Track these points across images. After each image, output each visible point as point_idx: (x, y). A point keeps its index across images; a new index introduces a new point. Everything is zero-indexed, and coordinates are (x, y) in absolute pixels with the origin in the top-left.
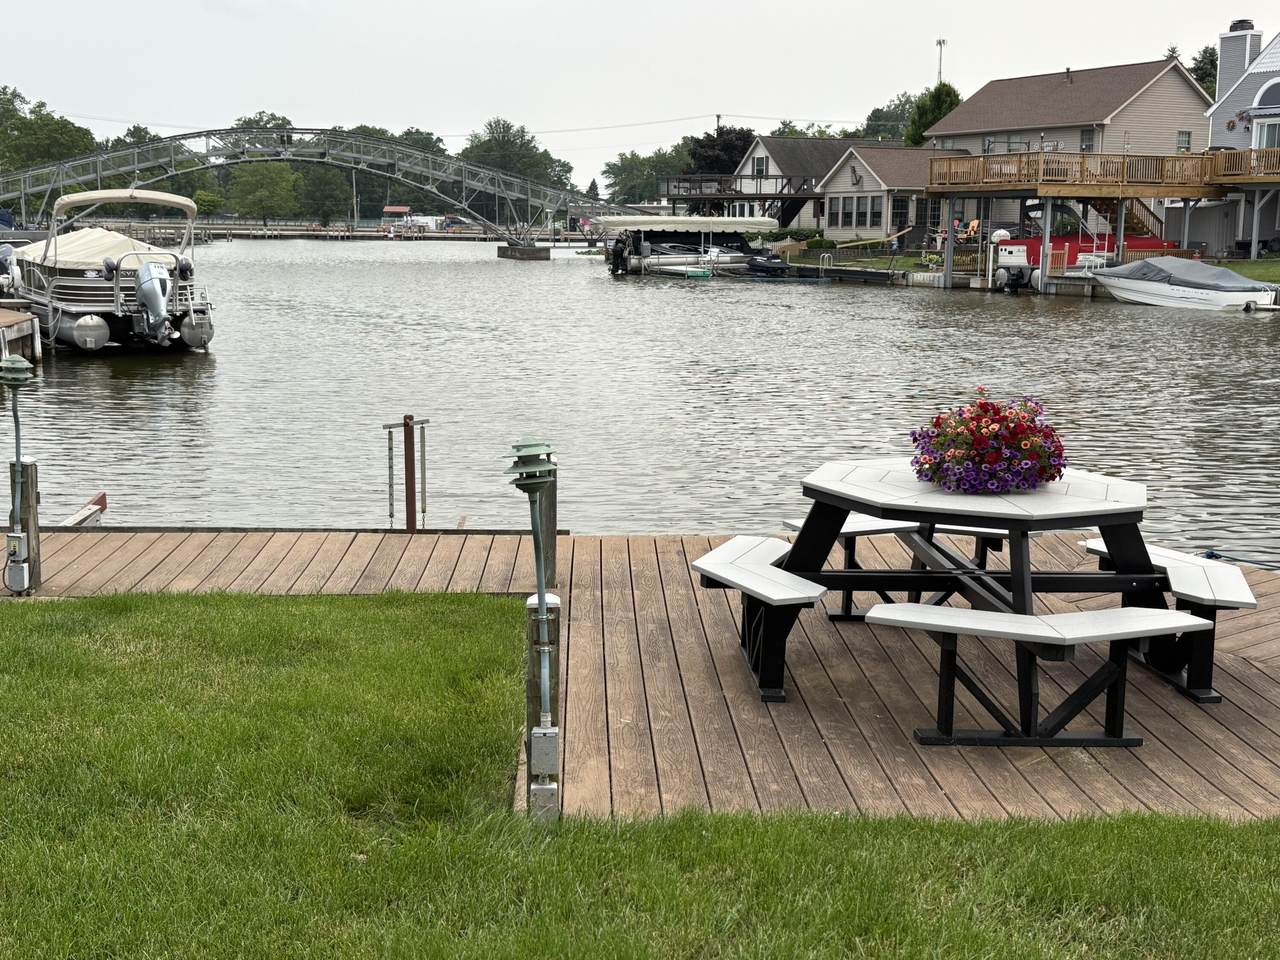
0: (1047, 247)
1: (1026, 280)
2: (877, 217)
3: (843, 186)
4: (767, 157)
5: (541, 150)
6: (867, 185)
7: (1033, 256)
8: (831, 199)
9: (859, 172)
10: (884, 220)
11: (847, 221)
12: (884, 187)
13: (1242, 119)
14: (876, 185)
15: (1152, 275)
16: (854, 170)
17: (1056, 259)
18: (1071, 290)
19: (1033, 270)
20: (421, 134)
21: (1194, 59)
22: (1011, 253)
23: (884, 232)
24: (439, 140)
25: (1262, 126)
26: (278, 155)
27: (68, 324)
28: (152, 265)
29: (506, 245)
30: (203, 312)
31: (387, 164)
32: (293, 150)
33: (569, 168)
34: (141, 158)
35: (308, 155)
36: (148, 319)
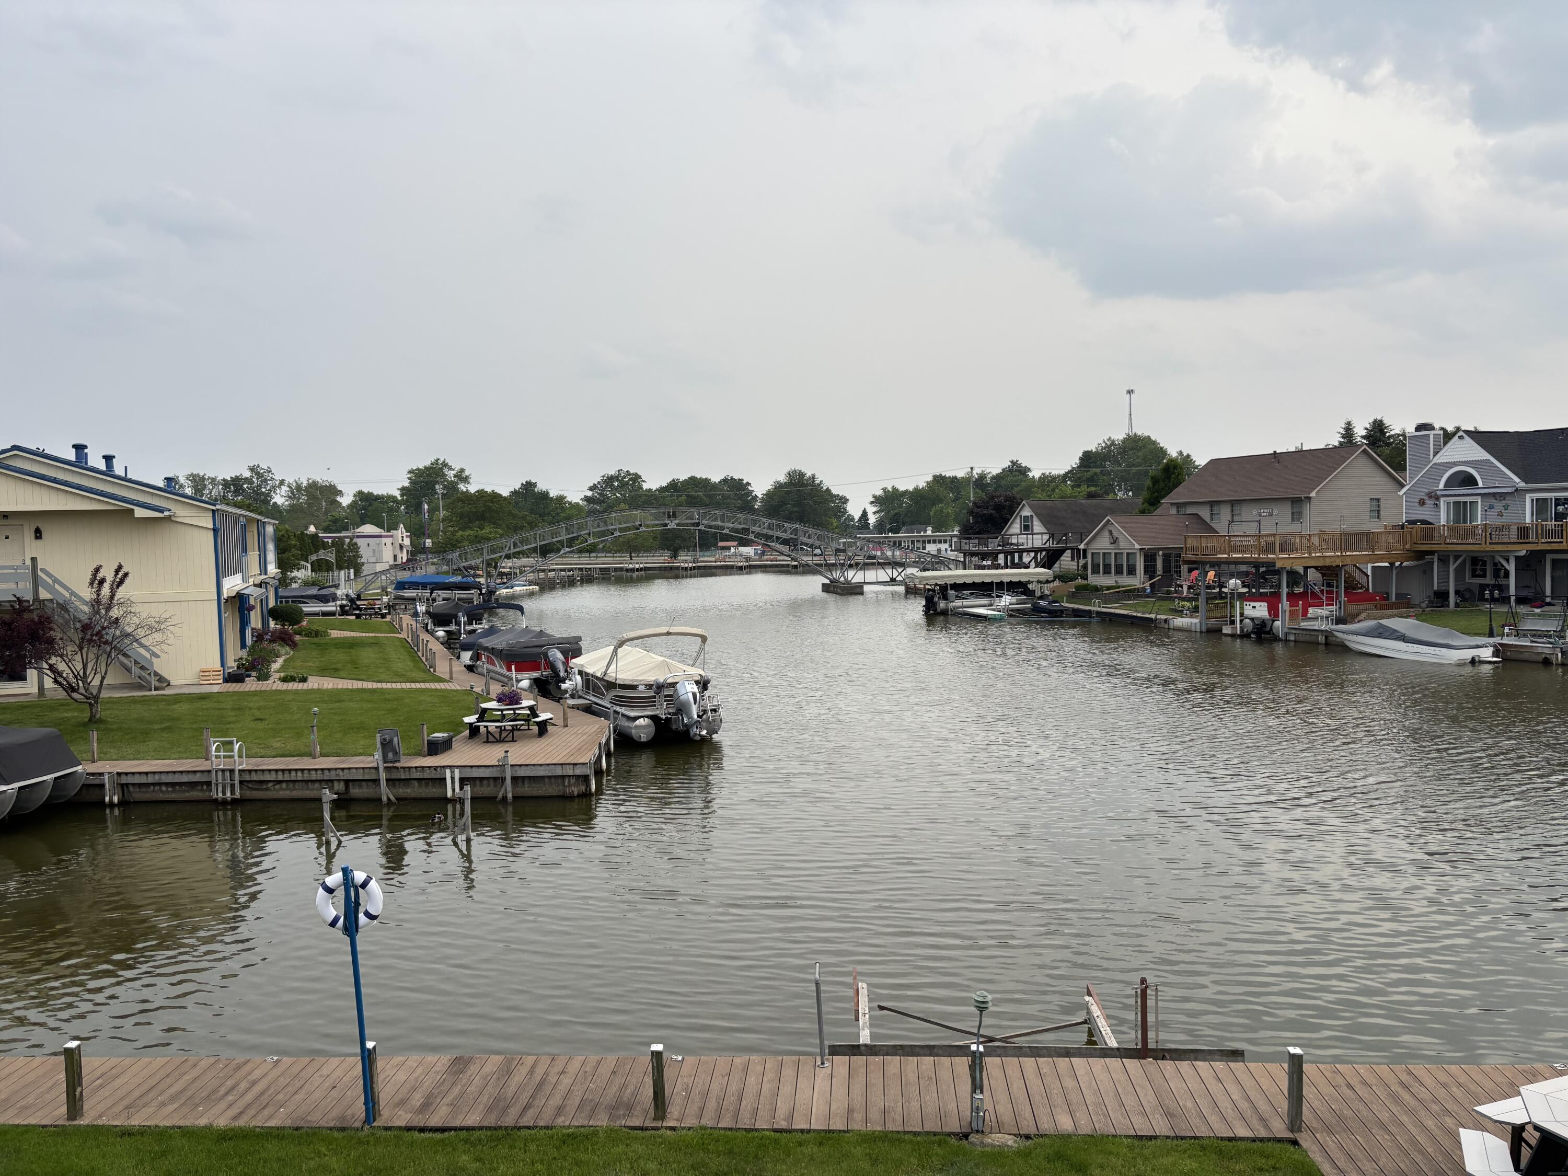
0: (1285, 605)
1: (1268, 629)
2: (1132, 571)
3: (1102, 544)
4: (1032, 516)
5: (825, 488)
6: (1123, 544)
7: (1273, 610)
8: (1093, 554)
9: (1116, 534)
10: (1138, 571)
11: (1107, 571)
12: (1137, 546)
13: (1430, 497)
14: (1130, 544)
15: (1387, 634)
16: (1110, 532)
17: (1293, 614)
18: (1307, 638)
19: (1274, 621)
20: (735, 480)
21: (1366, 429)
22: (1254, 607)
23: (1139, 580)
24: (748, 484)
25: (1448, 503)
26: (666, 525)
27: (627, 724)
28: (686, 683)
29: (827, 581)
30: (715, 711)
31: (743, 529)
32: (677, 521)
33: (846, 501)
34: (568, 531)
35: (687, 525)
36: (683, 720)
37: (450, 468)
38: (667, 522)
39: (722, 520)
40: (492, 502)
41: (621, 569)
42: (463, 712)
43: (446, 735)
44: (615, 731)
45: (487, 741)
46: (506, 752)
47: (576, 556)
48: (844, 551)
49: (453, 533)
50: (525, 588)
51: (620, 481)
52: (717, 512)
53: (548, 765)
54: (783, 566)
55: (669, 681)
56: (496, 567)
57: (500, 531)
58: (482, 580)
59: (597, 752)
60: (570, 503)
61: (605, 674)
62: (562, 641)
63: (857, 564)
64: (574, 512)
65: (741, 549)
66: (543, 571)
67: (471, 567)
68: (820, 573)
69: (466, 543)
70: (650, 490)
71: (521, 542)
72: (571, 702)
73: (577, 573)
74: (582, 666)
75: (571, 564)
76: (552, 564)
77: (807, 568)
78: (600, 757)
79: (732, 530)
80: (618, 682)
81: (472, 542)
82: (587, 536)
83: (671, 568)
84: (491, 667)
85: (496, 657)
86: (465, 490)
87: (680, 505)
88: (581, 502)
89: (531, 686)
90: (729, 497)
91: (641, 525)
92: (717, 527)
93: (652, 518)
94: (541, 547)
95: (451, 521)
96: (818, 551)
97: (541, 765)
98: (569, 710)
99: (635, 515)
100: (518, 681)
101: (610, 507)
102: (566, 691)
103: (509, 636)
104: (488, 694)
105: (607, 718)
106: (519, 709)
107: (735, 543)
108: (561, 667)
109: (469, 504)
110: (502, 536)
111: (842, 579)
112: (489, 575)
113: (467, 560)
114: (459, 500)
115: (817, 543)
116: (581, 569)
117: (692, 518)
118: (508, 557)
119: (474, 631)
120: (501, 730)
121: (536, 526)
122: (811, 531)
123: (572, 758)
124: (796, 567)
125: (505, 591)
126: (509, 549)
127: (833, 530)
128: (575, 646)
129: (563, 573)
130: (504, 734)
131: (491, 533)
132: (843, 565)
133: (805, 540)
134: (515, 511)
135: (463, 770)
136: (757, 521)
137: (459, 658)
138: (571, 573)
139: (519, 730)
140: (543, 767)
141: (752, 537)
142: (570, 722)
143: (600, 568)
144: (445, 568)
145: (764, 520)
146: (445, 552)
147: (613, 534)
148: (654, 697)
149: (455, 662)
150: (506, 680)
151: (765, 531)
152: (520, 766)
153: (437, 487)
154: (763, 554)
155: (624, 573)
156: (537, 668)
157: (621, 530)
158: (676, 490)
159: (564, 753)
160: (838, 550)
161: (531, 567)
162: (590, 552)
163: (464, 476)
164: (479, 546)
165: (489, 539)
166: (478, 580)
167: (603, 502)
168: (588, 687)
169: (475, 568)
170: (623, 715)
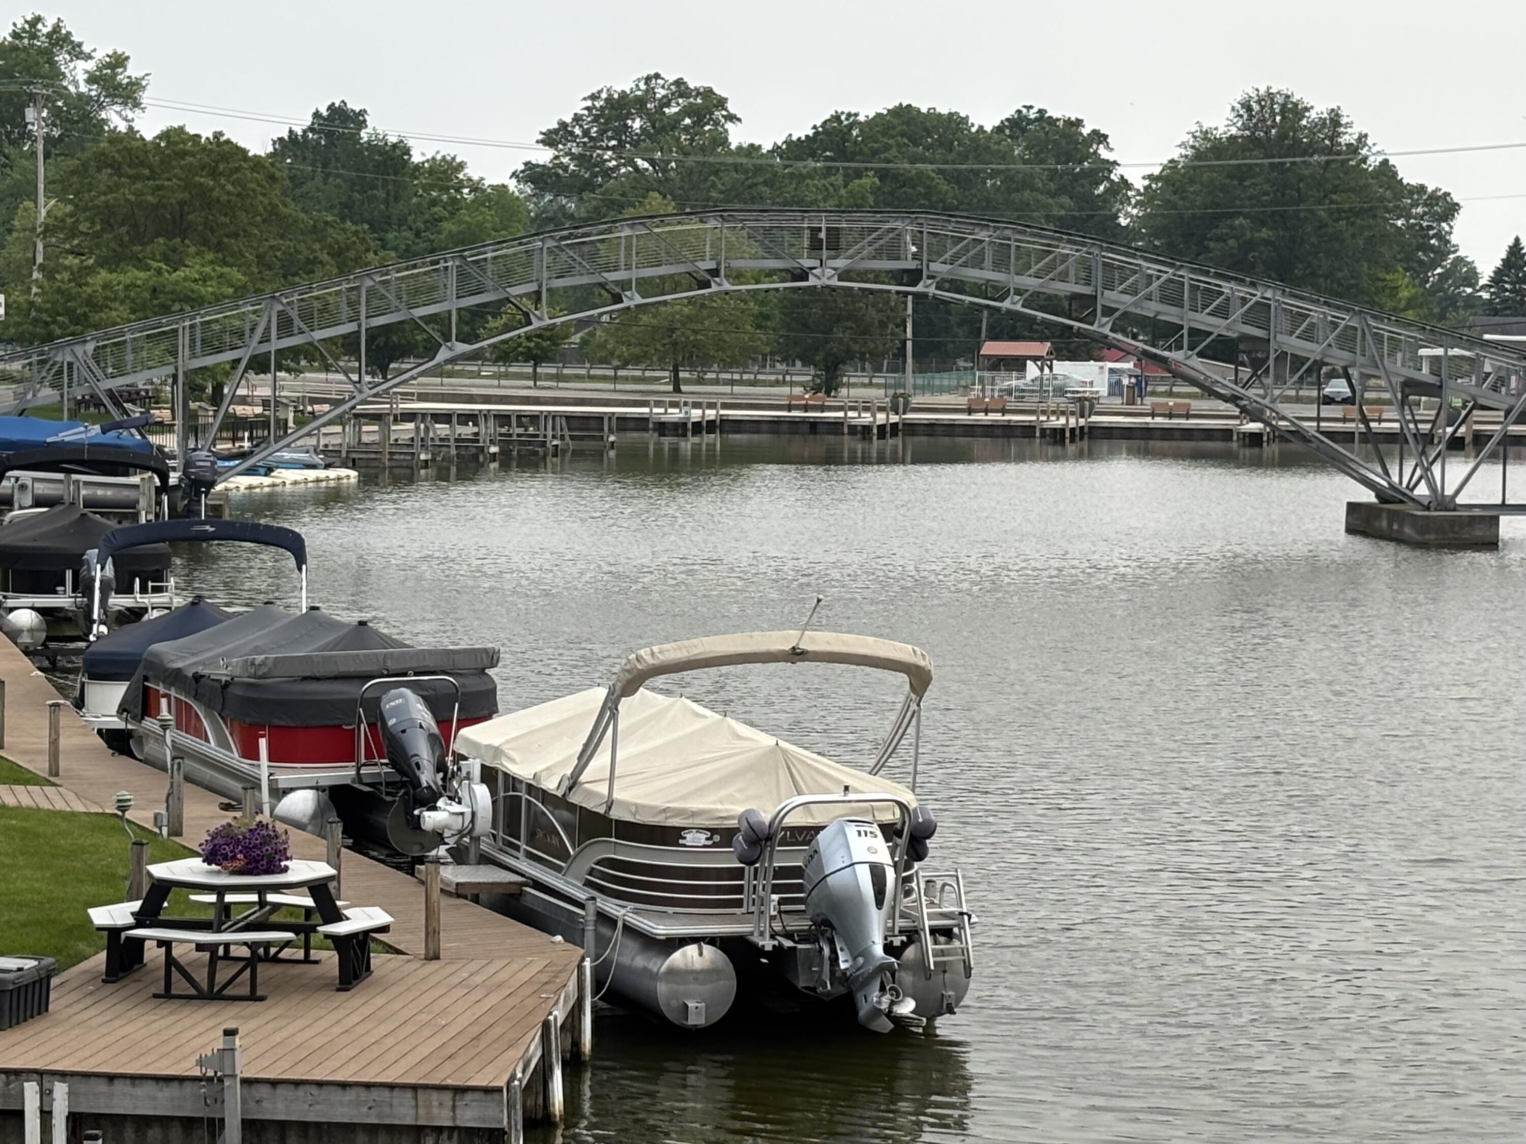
5: (1374, 162)
20: (1052, 121)
24: (1099, 137)
26: (803, 275)
27: (640, 962)
28: (851, 830)
29: (1368, 496)
30: (947, 933)
31: (1075, 297)
32: (841, 263)
33: (1450, 210)
34: (467, 285)
35: (877, 276)
36: (834, 960)
37: (77, 52)
38: (807, 263)
39: (1000, 264)
40: (214, 173)
41: (641, 423)
42: (89, 889)
43: (28, 964)
44: (598, 985)
45: (167, 995)
46: (230, 1033)
47: (487, 371)
48: (1434, 390)
49: (80, 275)
50: (312, 474)
51: (649, 116)
52: (983, 235)
53: (368, 1086)
54: (1208, 434)
55: (790, 821)
56: (217, 398)
57: (236, 275)
58: (170, 442)
59: (535, 1052)
60: (476, 187)
61: (574, 783)
62: (430, 664)
63: (1480, 439)
64: (490, 217)
65: (1061, 367)
66: (376, 418)
67: (134, 396)
68: (1343, 466)
69: (120, 311)
70: (754, 149)
71: (307, 316)
72: (453, 874)
73: (488, 429)
74: (497, 751)
75: (471, 399)
76: (407, 396)
77: (1296, 446)
78: (543, 1073)
79: (1036, 300)
80: (615, 814)
81: (140, 310)
82: (528, 305)
83: (814, 426)
84: (189, 741)
85: (209, 706)
86: (122, 127)
87: (856, 205)
88: (512, 185)
89: (319, 813)
90: (1028, 183)
91: (715, 273)
92: (979, 290)
93: (756, 248)
94: (374, 334)
95: (73, 233)
96: (1338, 387)
97: (344, 1085)
98: (445, 901)
99: (697, 234)
100: (278, 793)
101: (611, 204)
102: (438, 837)
103: (255, 637)
104: (176, 831)
105: (574, 935)
106: (277, 888)
107: (1042, 349)
108: (423, 753)
109: (134, 178)
110: (240, 292)
111: (1422, 490)
112: (193, 428)
113: (121, 371)
114: (103, 161)
115: (1340, 357)
116: (503, 419)
117: (893, 251)
118: (260, 365)
119: (137, 613)
120: (214, 959)
121: (358, 261)
122: (1317, 313)
123: (449, 1067)
124: (1255, 439)
125: (245, 481)
126: (265, 339)
127: (1395, 315)
128: (474, 684)
129: (442, 429)
130: (224, 973)
131: (205, 279)
132: (1428, 439)
133: (1294, 344)
134: (291, 209)
135: (83, 1086)
136: (1124, 272)
137: (80, 703)
138: (468, 430)
139: (275, 960)
140: (351, 1095)
141: (1103, 326)
142: (446, 945)
143: (569, 418)
144: (47, 394)
145: (1151, 268)
146: (49, 338)
147: (618, 299)
148: (737, 874)
149: (68, 718)
150: (236, 786)
151: (1152, 309)
152: (274, 1083)
153: (30, 114)
154: (1138, 390)
155: (651, 438)
156: (346, 754)
157: (645, 286)
158: (842, 154)
159: (425, 1050)
160: (1411, 387)
161: (336, 403)
162: (537, 357)
163: (122, 78)
164: (166, 323)
165: (197, 302)
166: (155, 440)
167: (588, 186)
168: (512, 829)
169: (151, 399)
170: (629, 930)
